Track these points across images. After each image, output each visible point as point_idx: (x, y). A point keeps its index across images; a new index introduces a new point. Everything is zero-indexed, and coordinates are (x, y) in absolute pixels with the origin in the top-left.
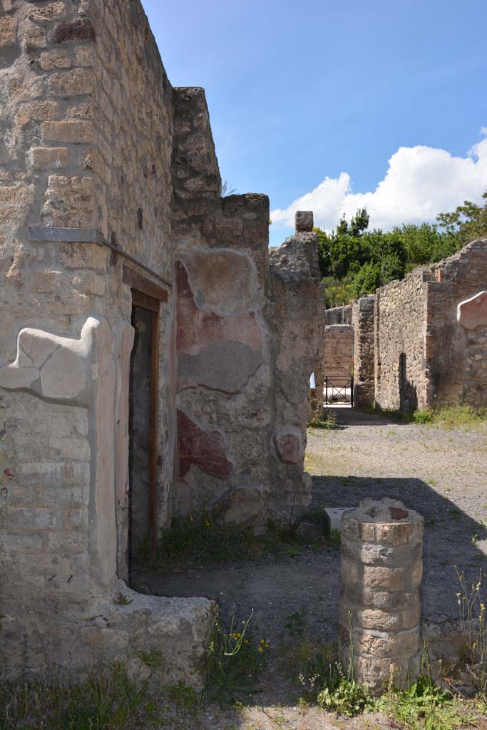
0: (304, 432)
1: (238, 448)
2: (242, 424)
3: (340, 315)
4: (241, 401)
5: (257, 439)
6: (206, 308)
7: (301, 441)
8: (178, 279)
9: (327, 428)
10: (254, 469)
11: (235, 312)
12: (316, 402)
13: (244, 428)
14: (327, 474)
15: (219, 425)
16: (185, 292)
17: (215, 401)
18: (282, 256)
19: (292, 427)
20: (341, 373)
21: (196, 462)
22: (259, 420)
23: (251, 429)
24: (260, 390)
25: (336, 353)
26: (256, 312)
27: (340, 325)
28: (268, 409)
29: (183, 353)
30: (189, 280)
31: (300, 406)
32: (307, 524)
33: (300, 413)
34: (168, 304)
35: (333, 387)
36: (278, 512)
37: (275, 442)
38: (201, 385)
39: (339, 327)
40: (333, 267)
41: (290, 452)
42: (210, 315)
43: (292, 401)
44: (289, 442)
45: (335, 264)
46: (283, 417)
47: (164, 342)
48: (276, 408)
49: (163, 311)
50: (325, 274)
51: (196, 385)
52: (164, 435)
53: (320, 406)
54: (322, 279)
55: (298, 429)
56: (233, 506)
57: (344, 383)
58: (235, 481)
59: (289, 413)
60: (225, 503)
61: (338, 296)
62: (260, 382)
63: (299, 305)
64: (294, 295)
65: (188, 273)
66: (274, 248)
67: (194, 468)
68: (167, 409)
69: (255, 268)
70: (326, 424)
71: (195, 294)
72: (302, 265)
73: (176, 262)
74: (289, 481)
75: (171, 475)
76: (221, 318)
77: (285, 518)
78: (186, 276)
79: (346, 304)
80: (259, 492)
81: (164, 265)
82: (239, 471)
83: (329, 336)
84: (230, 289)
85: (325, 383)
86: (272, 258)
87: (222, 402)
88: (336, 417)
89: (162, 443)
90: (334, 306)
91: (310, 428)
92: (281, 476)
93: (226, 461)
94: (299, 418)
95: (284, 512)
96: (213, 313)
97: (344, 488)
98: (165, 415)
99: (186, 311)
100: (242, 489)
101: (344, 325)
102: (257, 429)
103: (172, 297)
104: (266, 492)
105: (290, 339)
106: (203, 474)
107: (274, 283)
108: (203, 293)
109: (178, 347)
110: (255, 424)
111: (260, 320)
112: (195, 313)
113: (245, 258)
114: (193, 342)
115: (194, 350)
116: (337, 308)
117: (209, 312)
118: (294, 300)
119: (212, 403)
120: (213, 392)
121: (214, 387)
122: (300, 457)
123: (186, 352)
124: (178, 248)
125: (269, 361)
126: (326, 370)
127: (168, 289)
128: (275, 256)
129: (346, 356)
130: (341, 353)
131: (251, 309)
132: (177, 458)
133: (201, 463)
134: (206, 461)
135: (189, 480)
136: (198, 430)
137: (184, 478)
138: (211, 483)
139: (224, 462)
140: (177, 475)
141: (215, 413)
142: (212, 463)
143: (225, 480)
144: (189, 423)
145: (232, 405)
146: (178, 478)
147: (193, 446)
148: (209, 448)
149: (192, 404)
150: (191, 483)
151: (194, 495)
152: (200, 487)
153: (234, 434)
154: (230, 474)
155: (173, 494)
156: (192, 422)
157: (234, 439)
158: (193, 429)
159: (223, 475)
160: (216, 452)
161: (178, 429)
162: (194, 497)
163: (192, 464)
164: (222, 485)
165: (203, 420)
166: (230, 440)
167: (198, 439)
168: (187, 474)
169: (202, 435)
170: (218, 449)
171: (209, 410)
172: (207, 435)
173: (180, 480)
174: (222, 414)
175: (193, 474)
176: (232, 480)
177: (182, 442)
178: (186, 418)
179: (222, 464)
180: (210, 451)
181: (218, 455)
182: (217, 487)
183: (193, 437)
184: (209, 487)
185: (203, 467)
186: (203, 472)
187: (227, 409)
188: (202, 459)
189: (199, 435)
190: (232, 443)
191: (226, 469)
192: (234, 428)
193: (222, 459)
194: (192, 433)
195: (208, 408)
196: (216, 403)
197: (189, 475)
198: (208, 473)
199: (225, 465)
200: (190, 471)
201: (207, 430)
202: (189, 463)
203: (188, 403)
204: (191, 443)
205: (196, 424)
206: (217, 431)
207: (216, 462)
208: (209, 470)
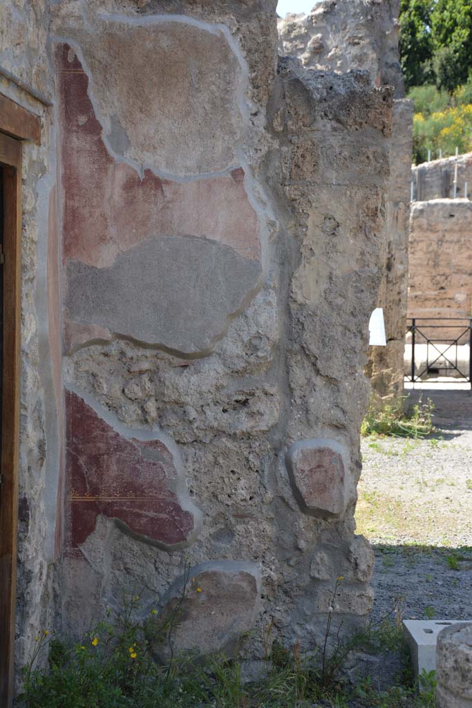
0: (354, 445)
1: (205, 479)
2: (215, 424)
3: (447, 177)
4: (212, 373)
5: (247, 460)
6: (131, 160)
7: (347, 463)
8: (65, 91)
9: (412, 437)
10: (240, 528)
11: (199, 168)
12: (389, 377)
13: (218, 433)
14: (410, 542)
15: (161, 427)
16: (82, 120)
17: (154, 374)
18: (314, 37)
19: (329, 432)
20: (446, 312)
21: (108, 511)
22: (252, 415)
23: (233, 437)
24: (256, 349)
25: (436, 265)
26: (246, 170)
27: (447, 201)
28: (273, 390)
29: (79, 263)
30: (91, 93)
31: (347, 385)
32: (364, 656)
33: (345, 401)
34: (43, 149)
35: (429, 342)
36: (297, 628)
37: (289, 465)
38: (120, 337)
39: (444, 205)
40: (437, 62)
41: (322, 489)
42: (142, 176)
43: (329, 373)
44: (319, 466)
45: (441, 53)
46: (307, 411)
47: (36, 239)
48: (291, 390)
49: (32, 163)
50: (416, 80)
51: (108, 335)
52: (36, 450)
53: (396, 387)
54: (407, 92)
55: (340, 438)
56: (194, 613)
57: (455, 333)
58: (196, 554)
59: (320, 400)
60: (174, 606)
61: (445, 131)
62: (254, 330)
63: (346, 153)
64: (334, 129)
65: (88, 73)
66: (294, 16)
67: (104, 527)
68: (42, 392)
69: (244, 65)
70: (410, 428)
71: (106, 125)
72: (360, 59)
73: (58, 47)
74: (322, 556)
75: (50, 543)
76: (167, 182)
77: (313, 644)
78: (82, 81)
79: (463, 151)
80: (252, 581)
81: (31, 52)
82: (207, 532)
83: (420, 227)
84: (187, 114)
85: (409, 334)
86: (291, 41)
87: (170, 376)
88: (433, 411)
89: (29, 468)
90: (435, 157)
91: (374, 435)
92: (302, 544)
93: (178, 508)
94: (344, 412)
95: (310, 627)
96: (148, 172)
97: (451, 573)
98: (39, 403)
99: (84, 167)
100: (215, 574)
101: (456, 201)
102: (248, 436)
103: (52, 132)
104: (268, 581)
105: (324, 231)
106: (126, 538)
107: (288, 101)
108: (123, 124)
109: (67, 249)
110: (244, 423)
111: (254, 187)
112: (106, 169)
113: (221, 40)
114: (103, 239)
115: (106, 257)
116: (442, 161)
117: (138, 169)
118: (334, 141)
119: (145, 378)
120: (148, 353)
121: (151, 342)
122: (346, 502)
123: (86, 261)
124: (63, 12)
125: (275, 282)
126: (411, 304)
127: (41, 113)
128: (296, 38)
129: (458, 271)
130: (448, 264)
131: (235, 163)
132: (65, 502)
133: (119, 514)
134: (132, 510)
135: (93, 554)
136: (115, 438)
137: (81, 548)
138: (143, 561)
139: (172, 511)
140: (65, 541)
141: (153, 399)
142: (147, 513)
143: (176, 553)
144: (93, 423)
145: (192, 383)
146: (68, 548)
147: (102, 474)
148: (141, 481)
149: (101, 380)
150: (98, 560)
151: (104, 587)
152: (119, 570)
153: (196, 447)
154: (186, 539)
155: (56, 586)
156: (101, 420)
157: (195, 459)
158: (103, 435)
159: (170, 540)
160: (156, 488)
161: (68, 437)
162: (104, 593)
163: (99, 515)
164: (168, 564)
165: (126, 416)
166: (187, 460)
167: (114, 459)
168: (87, 540)
169: (122, 451)
170: (160, 481)
171: (140, 394)
172: (135, 450)
173: (73, 554)
174: (169, 402)
175: (102, 539)
176: (192, 552)
177: (77, 465)
178: (85, 412)
179: (168, 516)
180: (142, 486)
181: (161, 497)
182: (156, 569)
183: (103, 455)
184: (137, 570)
185: (124, 523)
186: (126, 534)
187: (181, 390)
188: (123, 506)
189: (116, 450)
190: (192, 468)
191: (177, 528)
192: (196, 435)
193: (168, 504)
194: (101, 445)
195: (137, 389)
196: (155, 377)
197: (92, 542)
198: (136, 538)
199: (176, 518)
200: (95, 532)
201: (134, 439)
202: (94, 513)
203: (91, 378)
204: (98, 469)
205: (111, 424)
206: (157, 440)
207: (156, 512)
208: (139, 531)
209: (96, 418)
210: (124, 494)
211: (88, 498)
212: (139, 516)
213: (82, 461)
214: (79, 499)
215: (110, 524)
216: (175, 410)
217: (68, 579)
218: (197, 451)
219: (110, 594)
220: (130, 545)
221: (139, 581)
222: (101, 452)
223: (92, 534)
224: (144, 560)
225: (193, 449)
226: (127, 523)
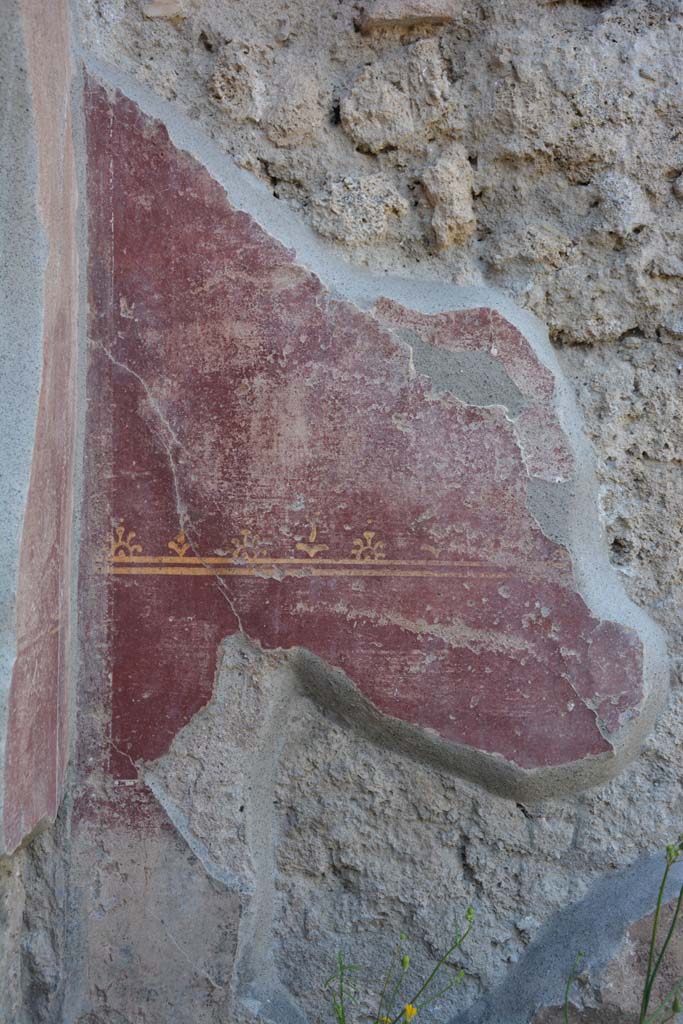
21: (268, 618)
58: (640, 813)
67: (252, 688)
87: (538, 39)
119: (429, 54)
132: (82, 578)
133: (317, 632)
134: (372, 614)
135: (200, 806)
136: (302, 299)
137: (150, 780)
138: (411, 839)
139: (548, 622)
140: (83, 750)
141: (460, 151)
142: (435, 629)
143: (552, 804)
144: (207, 236)
145: (637, 64)
146: (92, 781)
147: (244, 460)
148: (412, 488)
149: (243, 59)
150: (224, 834)
151: (248, 950)
152: (310, 874)
153: (641, 356)
154: (608, 747)
155: (40, 944)
156: (244, 218)
157: (639, 406)
158: (249, 289)
159: (539, 751)
160: (476, 521)
161: (97, 300)
162: (247, 976)
163: (231, 640)
164: (519, 853)
165: (348, 217)
166: (602, 411)
167: (296, 392)
168: (177, 745)
169: (333, 357)
170: (497, 492)
171: (408, 125)
172: (389, 353)
173: (113, 806)
174: (529, 159)
175: (241, 743)
176: (621, 804)
177: (137, 418)
178: (174, 185)
179: (529, 645)
180: (418, 511)
181: (499, 558)
182: (469, 871)
183: (249, 372)
184: (388, 876)
185: (337, 669)
186: (340, 720)
187: (587, 102)
188: (334, 600)
189: (304, 353)
190: (624, 440)
191: (568, 694)
192: (642, 304)
193: (531, 591)
194: (239, 330)
195: (394, 102)
196: (470, 55)
197: (199, 752)
198: (388, 739)
199: (565, 652)
200: (212, 709)
201: (385, 305)
202: (208, 630)
203: (198, 55)
204: (226, 434)
205: (284, 240)
206: (483, 312)
207: (476, 625)
208: (405, 709)
209: (222, 213)
210: (337, 546)
211: (182, 563)
212: (402, 640)
213: (158, 398)
214: (143, 565)
215: (275, 680)
216: (553, 196)
217: (95, 915)
218: (645, 373)
219: (270, 979)
220: (359, 769)
221: (396, 922)
222: (240, 362)
223: (196, 719)
224: (417, 834)
225: (626, 366)
226: (351, 672)
